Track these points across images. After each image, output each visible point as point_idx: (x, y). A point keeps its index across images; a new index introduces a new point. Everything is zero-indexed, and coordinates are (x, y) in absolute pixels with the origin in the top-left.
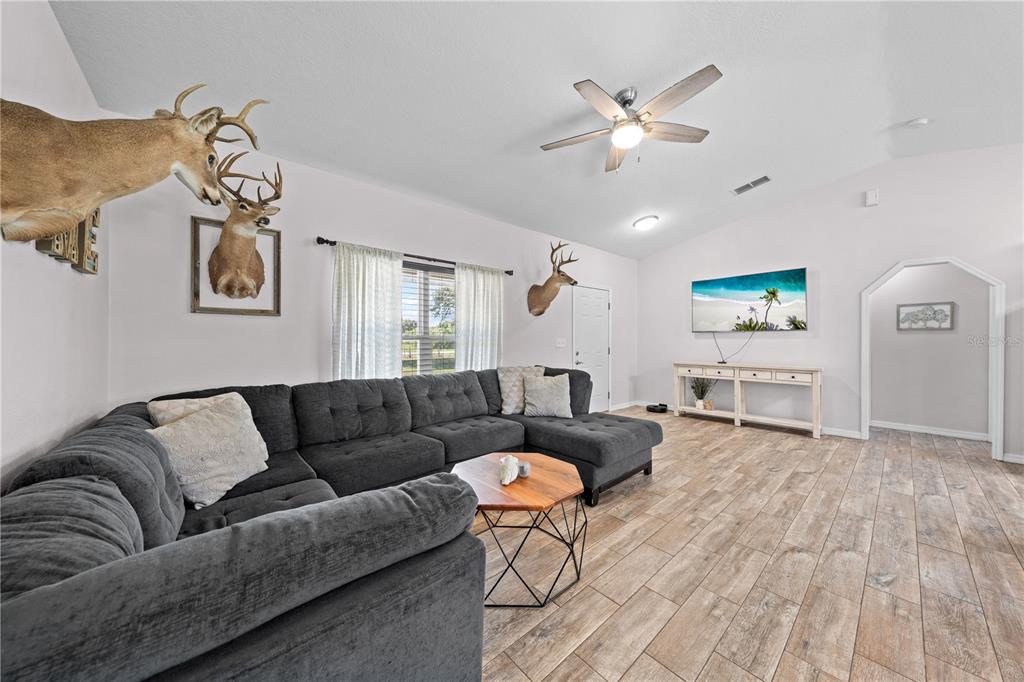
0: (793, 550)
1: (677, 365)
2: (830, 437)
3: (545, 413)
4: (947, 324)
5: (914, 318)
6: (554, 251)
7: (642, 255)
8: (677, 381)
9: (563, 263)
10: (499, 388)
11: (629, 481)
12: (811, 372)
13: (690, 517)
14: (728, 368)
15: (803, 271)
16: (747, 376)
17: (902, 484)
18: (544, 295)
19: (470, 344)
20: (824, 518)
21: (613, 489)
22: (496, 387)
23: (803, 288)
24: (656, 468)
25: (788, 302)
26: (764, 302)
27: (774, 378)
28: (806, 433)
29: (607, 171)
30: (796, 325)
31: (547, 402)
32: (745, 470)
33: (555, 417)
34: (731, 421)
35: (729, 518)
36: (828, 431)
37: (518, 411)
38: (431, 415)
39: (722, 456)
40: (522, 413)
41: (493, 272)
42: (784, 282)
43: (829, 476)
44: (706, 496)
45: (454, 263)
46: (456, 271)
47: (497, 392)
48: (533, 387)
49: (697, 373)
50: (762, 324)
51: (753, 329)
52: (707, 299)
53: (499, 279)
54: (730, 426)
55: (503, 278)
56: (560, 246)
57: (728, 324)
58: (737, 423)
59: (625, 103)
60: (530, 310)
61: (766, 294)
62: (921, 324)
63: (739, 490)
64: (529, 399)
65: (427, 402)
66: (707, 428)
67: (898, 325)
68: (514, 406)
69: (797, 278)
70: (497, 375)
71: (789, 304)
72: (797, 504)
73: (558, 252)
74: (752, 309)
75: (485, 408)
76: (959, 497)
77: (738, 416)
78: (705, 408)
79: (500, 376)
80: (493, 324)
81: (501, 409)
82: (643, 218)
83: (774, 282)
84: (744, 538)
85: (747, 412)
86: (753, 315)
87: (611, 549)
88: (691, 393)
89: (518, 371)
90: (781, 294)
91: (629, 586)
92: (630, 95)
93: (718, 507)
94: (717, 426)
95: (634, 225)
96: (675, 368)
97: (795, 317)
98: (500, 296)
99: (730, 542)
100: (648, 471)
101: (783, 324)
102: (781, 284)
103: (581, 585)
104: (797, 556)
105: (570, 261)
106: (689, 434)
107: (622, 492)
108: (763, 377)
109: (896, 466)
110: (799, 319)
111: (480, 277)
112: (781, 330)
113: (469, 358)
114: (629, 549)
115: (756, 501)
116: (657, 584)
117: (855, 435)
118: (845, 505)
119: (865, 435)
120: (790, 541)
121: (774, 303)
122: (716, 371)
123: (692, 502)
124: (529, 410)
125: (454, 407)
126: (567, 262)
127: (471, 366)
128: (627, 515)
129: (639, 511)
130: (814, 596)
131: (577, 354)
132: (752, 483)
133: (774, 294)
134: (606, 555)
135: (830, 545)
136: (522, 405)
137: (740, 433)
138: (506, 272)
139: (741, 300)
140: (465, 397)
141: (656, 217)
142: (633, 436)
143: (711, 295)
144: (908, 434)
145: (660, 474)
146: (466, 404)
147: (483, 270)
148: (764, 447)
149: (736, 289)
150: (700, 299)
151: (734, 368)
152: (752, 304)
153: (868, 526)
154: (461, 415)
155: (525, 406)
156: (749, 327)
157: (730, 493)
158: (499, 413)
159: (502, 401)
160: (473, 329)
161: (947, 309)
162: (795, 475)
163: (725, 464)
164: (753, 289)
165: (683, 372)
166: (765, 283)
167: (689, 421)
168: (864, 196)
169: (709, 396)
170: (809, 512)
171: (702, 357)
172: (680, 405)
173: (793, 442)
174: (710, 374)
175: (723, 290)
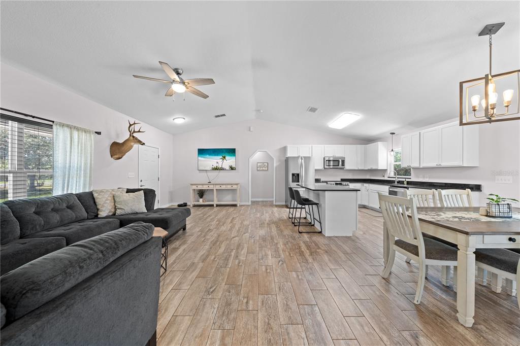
0: (233, 238)
1: (192, 185)
2: (242, 205)
3: (130, 212)
4: (266, 169)
5: (260, 167)
6: (130, 125)
7: (175, 133)
8: (192, 192)
9: (134, 132)
10: (95, 203)
11: (177, 234)
12: (237, 184)
13: (203, 239)
14: (212, 184)
15: (235, 149)
16: (218, 187)
17: (257, 215)
18: (123, 149)
19: (67, 176)
20: (241, 227)
21: (171, 239)
22: (92, 202)
23: (235, 155)
24: (188, 227)
26: (221, 160)
27: (226, 187)
28: (235, 205)
29: (166, 95)
30: (232, 168)
31: (131, 206)
32: (219, 221)
33: (137, 213)
34: (212, 205)
35: (216, 235)
36: (241, 204)
37: (111, 214)
38: (40, 224)
39: (211, 218)
40: (114, 214)
41: (86, 131)
42: (228, 152)
43: (242, 217)
44: (208, 231)
45: (53, 122)
46: (54, 127)
47: (94, 205)
48: (122, 199)
49: (200, 187)
50: (221, 168)
51: (218, 169)
52: (202, 159)
53: (91, 136)
54: (212, 207)
55: (93, 136)
56: (135, 124)
57: (209, 168)
58: (215, 206)
59: (178, 74)
60: (112, 156)
61: (222, 157)
62: (261, 169)
63: (218, 226)
64: (118, 206)
65: (36, 217)
66: (205, 210)
67: (257, 169)
68: (107, 212)
69: (232, 152)
70: (93, 195)
71: (230, 161)
72: (234, 226)
73: (133, 126)
74: (217, 163)
75: (85, 215)
76: (267, 215)
77: (215, 203)
78: (203, 201)
79: (95, 195)
80: (85, 164)
81: (98, 215)
82: (178, 118)
83: (225, 153)
84: (221, 239)
85: (218, 201)
86: (217, 165)
87: (176, 258)
88: (197, 196)
89: (109, 192)
90: (227, 158)
91: (187, 264)
92: (180, 71)
93: (212, 233)
94: (207, 208)
95: (174, 120)
96: (191, 186)
98: (91, 146)
99: (217, 241)
100: (184, 229)
101: (228, 168)
102: (227, 154)
103: (167, 272)
104: (235, 239)
105: (139, 131)
106: (198, 213)
107: (175, 239)
108: (223, 187)
109: (256, 211)
110: (233, 166)
111: (75, 134)
112: (227, 170)
113: (66, 185)
114: (184, 255)
115: (223, 228)
116: (196, 261)
117: (247, 204)
118: (246, 223)
119: (250, 204)
120: (232, 236)
121: (225, 161)
122: (207, 186)
123: (203, 234)
124: (118, 212)
125: (61, 217)
126: (137, 132)
127: (67, 191)
128: (180, 246)
129: (184, 243)
130: (239, 245)
131: (141, 181)
132: (221, 224)
133: (224, 157)
134: (175, 260)
135: (242, 233)
136: (113, 210)
137: (216, 209)
138: (96, 133)
139: (214, 159)
140: (69, 210)
141: (184, 119)
142: (180, 214)
143: (204, 158)
144: (259, 202)
145: (189, 229)
146: (70, 214)
147: (78, 129)
148: (224, 212)
149: (212, 156)
150: (200, 159)
151: (214, 184)
152: (217, 161)
153: (250, 226)
154: (66, 222)
155: (116, 210)
156: (216, 169)
157: (216, 228)
158: (96, 216)
159: (98, 209)
160: (70, 166)
161: (266, 164)
162: (233, 218)
163: (212, 220)
164: (218, 156)
165: (194, 187)
166: (221, 152)
167: (196, 208)
168: (250, 128)
169: (204, 196)
170: (237, 227)
171: (201, 181)
172: (193, 202)
173: (232, 209)
174: (205, 187)
175: (208, 156)
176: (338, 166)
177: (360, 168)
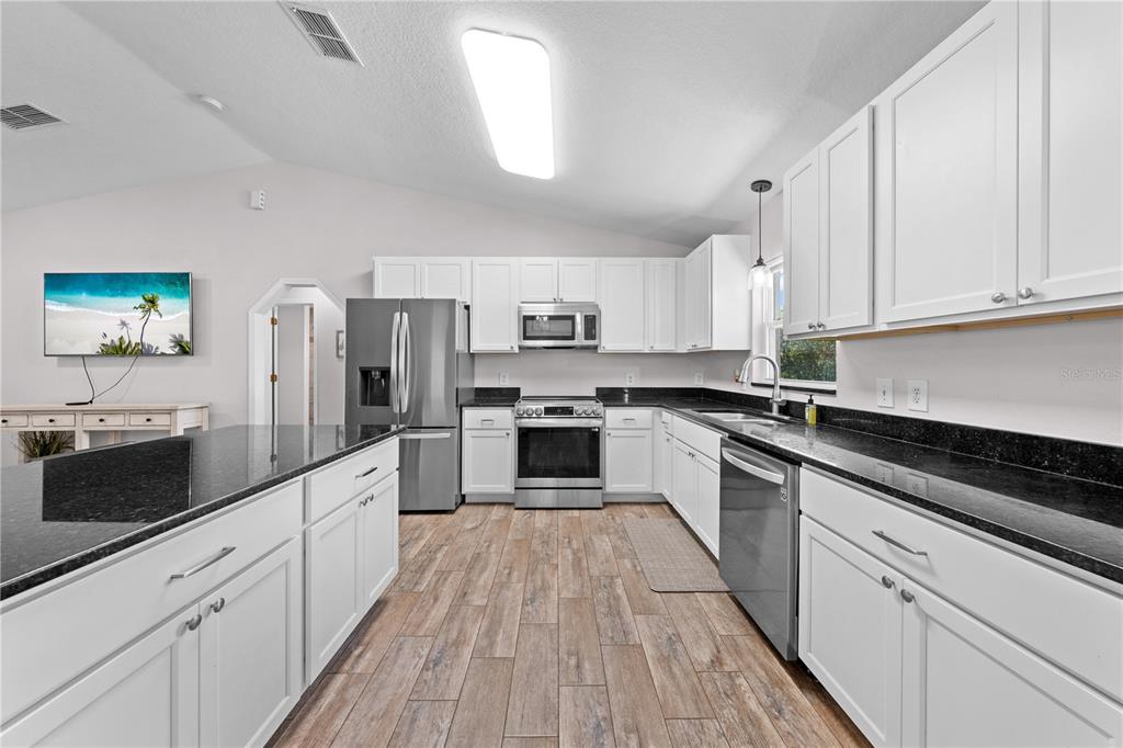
12: (169, 411)
15: (187, 274)
25: (172, 313)
26: (139, 313)
27: (127, 422)
30: (183, 347)
42: (167, 285)
50: (137, 344)
51: (126, 353)
52: (64, 308)
61: (143, 302)
67: (338, 352)
69: (179, 282)
71: (171, 319)
74: (124, 324)
83: (155, 285)
86: (124, 333)
90: (162, 303)
97: (182, 337)
101: (166, 347)
102: (163, 288)
108: (113, 423)
112: (163, 354)
121: (154, 316)
133: (152, 302)
139: (109, 311)
143: (69, 303)
149: (103, 295)
150: (54, 308)
151: (75, 412)
152: (124, 316)
156: (118, 350)
164: (125, 296)
166: (142, 287)
175: (84, 296)
176: (572, 338)
177: (660, 347)
